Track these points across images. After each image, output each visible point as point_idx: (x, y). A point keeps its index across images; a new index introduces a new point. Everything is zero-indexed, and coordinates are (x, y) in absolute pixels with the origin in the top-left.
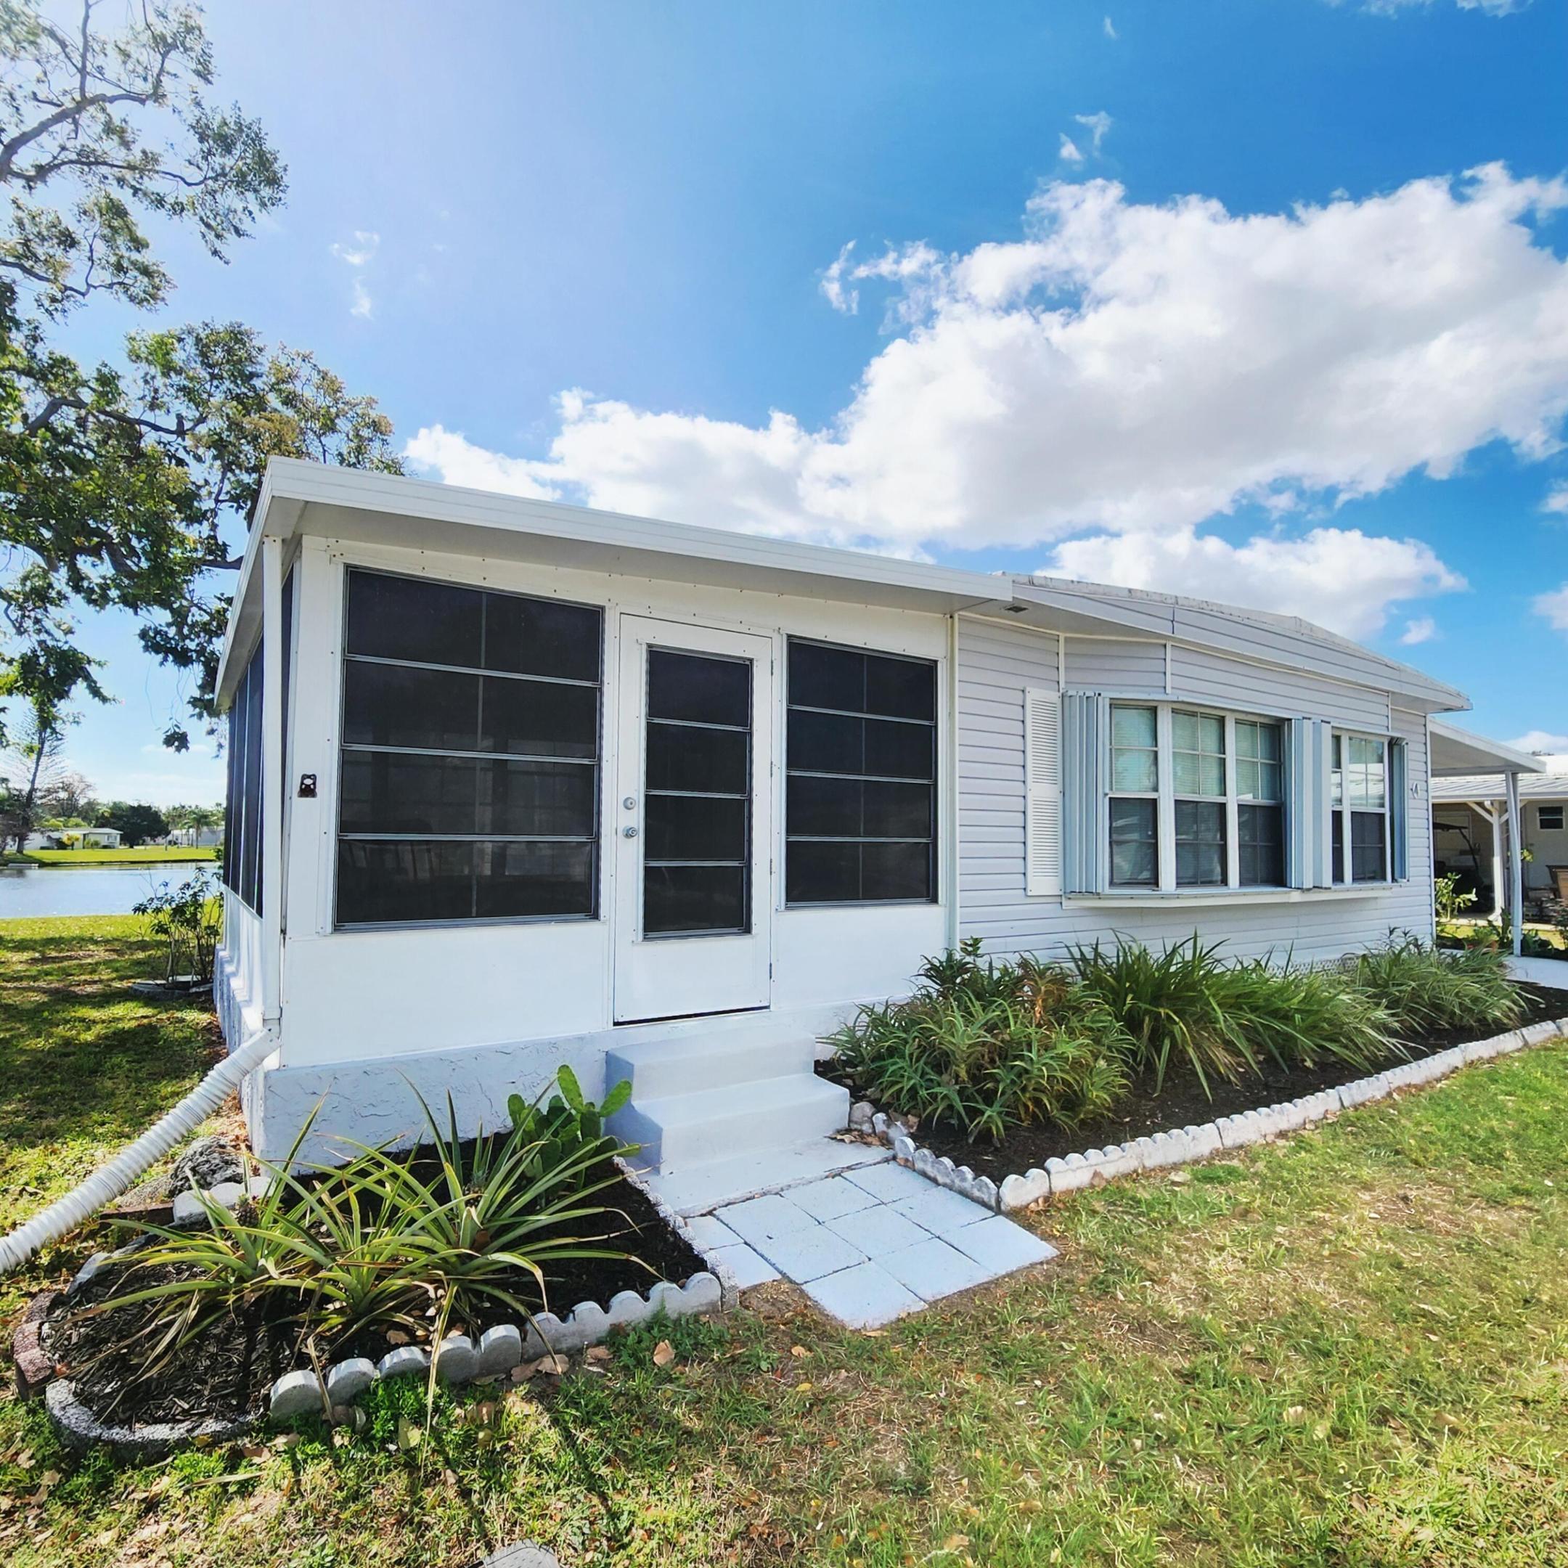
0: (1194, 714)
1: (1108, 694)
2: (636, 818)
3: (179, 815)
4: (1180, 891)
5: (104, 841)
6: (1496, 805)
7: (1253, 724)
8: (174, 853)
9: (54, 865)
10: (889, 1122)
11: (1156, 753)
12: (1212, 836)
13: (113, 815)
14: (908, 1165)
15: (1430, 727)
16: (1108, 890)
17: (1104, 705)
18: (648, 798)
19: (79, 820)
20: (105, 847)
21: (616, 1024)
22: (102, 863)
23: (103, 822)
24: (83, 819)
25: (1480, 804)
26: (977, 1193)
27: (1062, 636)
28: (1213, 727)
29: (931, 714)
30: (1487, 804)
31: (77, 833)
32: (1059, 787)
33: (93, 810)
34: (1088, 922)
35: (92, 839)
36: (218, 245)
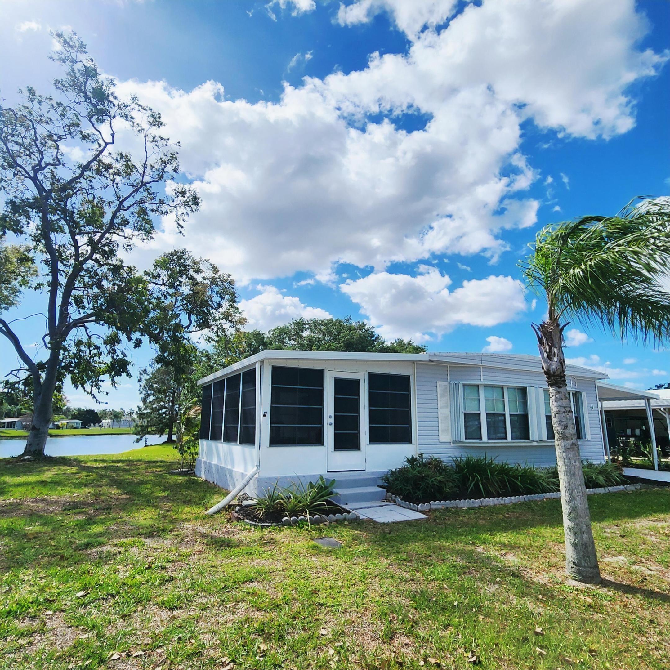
0: (492, 387)
1: (462, 383)
2: (332, 421)
3: (105, 414)
4: (489, 441)
5: (75, 425)
6: (667, 410)
7: (515, 389)
8: (103, 430)
9: (56, 436)
10: (396, 497)
11: (479, 399)
12: (501, 424)
13: (78, 414)
14: (399, 505)
15: (597, 384)
16: (464, 440)
17: (461, 386)
18: (335, 416)
19: (63, 416)
20: (75, 428)
21: (328, 472)
22: (75, 435)
23: (74, 417)
24: (65, 415)
25: (660, 409)
26: (413, 508)
27: (448, 366)
28: (500, 390)
29: (409, 390)
30: (662, 409)
31: (65, 422)
32: (449, 410)
33: (69, 411)
34: (458, 451)
35: (70, 425)
36: (181, 230)
